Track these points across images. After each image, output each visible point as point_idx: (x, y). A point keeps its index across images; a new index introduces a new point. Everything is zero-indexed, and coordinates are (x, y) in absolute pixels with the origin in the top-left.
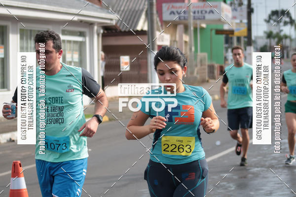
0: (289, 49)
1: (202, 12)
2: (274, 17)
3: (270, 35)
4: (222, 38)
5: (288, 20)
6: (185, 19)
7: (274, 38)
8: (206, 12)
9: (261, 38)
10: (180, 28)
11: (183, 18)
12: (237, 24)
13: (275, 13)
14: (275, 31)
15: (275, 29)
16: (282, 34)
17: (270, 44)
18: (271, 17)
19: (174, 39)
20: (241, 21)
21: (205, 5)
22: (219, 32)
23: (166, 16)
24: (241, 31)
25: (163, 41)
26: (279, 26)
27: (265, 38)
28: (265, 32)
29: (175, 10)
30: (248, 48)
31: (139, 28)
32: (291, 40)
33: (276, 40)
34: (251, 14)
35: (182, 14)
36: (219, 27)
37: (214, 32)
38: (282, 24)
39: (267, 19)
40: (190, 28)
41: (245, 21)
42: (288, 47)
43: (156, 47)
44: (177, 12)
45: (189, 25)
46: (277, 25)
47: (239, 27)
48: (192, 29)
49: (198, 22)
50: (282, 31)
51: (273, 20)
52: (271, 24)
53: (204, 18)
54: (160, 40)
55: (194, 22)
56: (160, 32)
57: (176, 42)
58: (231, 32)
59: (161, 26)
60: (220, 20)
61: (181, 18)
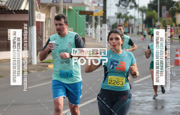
0: (134, 26)
3: (119, 16)
4: (84, 17)
5: (133, 5)
6: (57, 2)
7: (123, 18)
9: (113, 17)
10: (53, 9)
12: (95, 7)
14: (123, 13)
15: (124, 11)
16: (129, 15)
17: (120, 22)
18: (121, 2)
19: (48, 17)
20: (99, 5)
22: (82, 13)
24: (99, 12)
25: (40, 18)
26: (127, 9)
27: (116, 17)
28: (116, 14)
30: (103, 25)
31: (22, 8)
32: (135, 20)
33: (124, 19)
34: (106, 0)
36: (82, 9)
37: (78, 13)
39: (118, 4)
40: (61, 9)
41: (102, 5)
42: (132, 25)
43: (35, 23)
45: (60, 7)
46: (125, 9)
47: (97, 10)
48: (62, 9)
49: (67, 5)
50: (129, 12)
51: (122, 4)
52: (121, 8)
53: (71, 2)
54: (38, 17)
55: (63, 5)
56: (38, 11)
57: (51, 19)
58: (91, 13)
59: (39, 7)
60: (83, 4)
61: (54, 1)
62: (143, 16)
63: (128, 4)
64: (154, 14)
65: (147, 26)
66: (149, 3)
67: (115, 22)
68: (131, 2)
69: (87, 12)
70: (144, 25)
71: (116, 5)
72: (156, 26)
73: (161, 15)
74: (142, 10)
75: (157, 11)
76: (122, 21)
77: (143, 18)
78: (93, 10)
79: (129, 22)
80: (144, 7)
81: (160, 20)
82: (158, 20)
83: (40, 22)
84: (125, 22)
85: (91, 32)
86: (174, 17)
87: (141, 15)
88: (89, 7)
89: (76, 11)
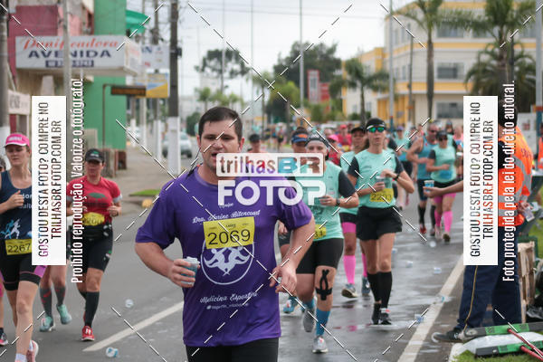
1: (88, 53)
2: (213, 63)
3: (204, 96)
4: (122, 99)
5: (237, 67)
6: (56, 66)
7: (213, 100)
8: (96, 54)
9: (189, 99)
10: (48, 82)
11: (53, 64)
12: (150, 75)
13: (215, 55)
14: (214, 89)
15: (213, 84)
16: (227, 93)
18: (207, 62)
20: (157, 71)
21: (94, 40)
22: (118, 90)
23: (23, 61)
24: (161, 88)
25: (17, 106)
26: (222, 78)
27: (195, 99)
28: (196, 90)
29: (39, 50)
32: (243, 104)
34: (176, 59)
35: (52, 57)
36: (118, 82)
37: (108, 89)
38: (226, 75)
39: (201, 66)
41: (166, 70)
43: (8, 119)
44: (43, 53)
45: (65, 76)
46: (217, 77)
47: (153, 83)
49: (81, 72)
50: (227, 87)
51: (210, 67)
52: (208, 75)
53: (92, 65)
54: (13, 104)
55: (73, 72)
56: (12, 89)
58: (141, 91)
59: (14, 77)
60: (121, 69)
61: (50, 64)
62: (263, 95)
63: (226, 66)
64: (291, 91)
65: (272, 120)
67: (194, 110)
68: (233, 60)
69: (131, 88)
70: (266, 116)
71: (197, 68)
72: (294, 119)
73: (306, 95)
74: (261, 81)
75: (297, 83)
77: (263, 101)
78: (146, 84)
80: (266, 74)
81: (306, 105)
82: (302, 105)
83: (18, 117)
85: (138, 135)
86: (338, 97)
87: (258, 92)
88: (135, 75)
89: (104, 86)
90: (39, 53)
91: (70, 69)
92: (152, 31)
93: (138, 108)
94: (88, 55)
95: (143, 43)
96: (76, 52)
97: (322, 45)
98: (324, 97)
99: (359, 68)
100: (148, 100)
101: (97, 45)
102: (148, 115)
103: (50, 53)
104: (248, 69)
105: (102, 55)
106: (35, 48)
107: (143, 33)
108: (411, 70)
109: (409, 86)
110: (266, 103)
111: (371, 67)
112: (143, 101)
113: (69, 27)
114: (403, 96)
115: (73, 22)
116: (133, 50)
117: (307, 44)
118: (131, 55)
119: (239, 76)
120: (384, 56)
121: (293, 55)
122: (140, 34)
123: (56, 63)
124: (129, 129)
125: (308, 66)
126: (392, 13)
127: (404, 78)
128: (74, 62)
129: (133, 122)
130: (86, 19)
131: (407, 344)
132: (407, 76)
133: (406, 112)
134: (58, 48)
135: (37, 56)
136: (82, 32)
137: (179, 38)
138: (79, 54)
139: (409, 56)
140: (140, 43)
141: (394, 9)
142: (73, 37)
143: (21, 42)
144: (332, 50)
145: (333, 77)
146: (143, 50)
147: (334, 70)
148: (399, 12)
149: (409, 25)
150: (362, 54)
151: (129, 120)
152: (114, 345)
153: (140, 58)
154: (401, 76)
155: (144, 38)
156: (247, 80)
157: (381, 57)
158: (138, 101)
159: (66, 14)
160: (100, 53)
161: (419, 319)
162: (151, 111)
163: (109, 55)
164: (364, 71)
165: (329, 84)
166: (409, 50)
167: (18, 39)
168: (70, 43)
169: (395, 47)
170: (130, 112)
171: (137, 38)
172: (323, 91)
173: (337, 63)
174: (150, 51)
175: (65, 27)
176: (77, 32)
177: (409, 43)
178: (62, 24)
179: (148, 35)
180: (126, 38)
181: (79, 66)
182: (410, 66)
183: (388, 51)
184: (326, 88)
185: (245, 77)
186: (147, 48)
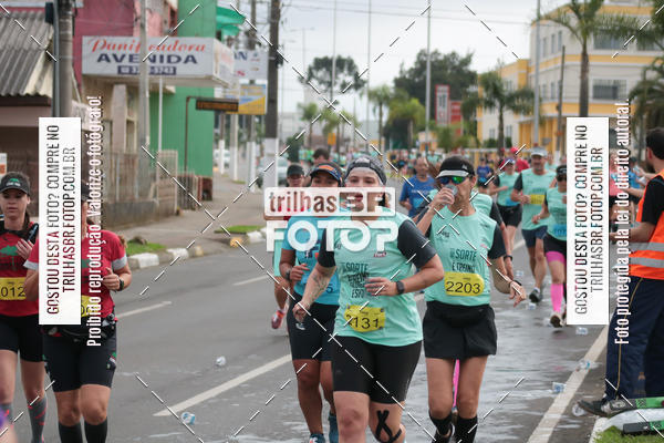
0: (351, 143)
1: (169, 57)
2: (320, 74)
3: (309, 114)
4: (210, 115)
5: (350, 80)
6: (130, 73)
7: (320, 118)
8: (179, 59)
9: (291, 117)
10: (120, 92)
11: (127, 70)
12: (243, 86)
13: (322, 63)
14: (321, 105)
15: (320, 100)
16: (338, 110)
17: (311, 131)
18: (314, 72)
20: (252, 82)
21: (177, 42)
22: (204, 104)
23: (91, 66)
24: (256, 102)
26: (331, 92)
27: (297, 117)
28: (299, 106)
29: (109, 53)
30: (267, 142)
31: (29, 90)
32: (356, 125)
33: (324, 123)
34: (277, 67)
35: (126, 62)
36: (205, 94)
37: (193, 103)
38: (336, 88)
39: (306, 77)
40: (144, 93)
41: (263, 81)
42: (348, 140)
44: (115, 56)
45: (141, 86)
46: (326, 91)
47: (247, 96)
48: (147, 95)
49: (161, 80)
50: (337, 103)
51: (317, 79)
52: (314, 88)
53: (174, 73)
55: (150, 80)
56: (76, 100)
57: (111, 123)
58: (232, 105)
59: (79, 86)
60: (209, 78)
61: (123, 70)
62: (381, 114)
63: (337, 77)
64: (415, 110)
65: (391, 145)
66: (398, 76)
68: (346, 72)
69: (220, 102)
70: (383, 139)
71: (301, 79)
72: (417, 143)
73: (433, 115)
74: (379, 98)
75: (422, 101)
76: (318, 129)
77: (380, 121)
78: (238, 97)
79: (338, 133)
80: (384, 89)
81: (432, 128)
82: (427, 128)
84: (327, 130)
85: (228, 159)
86: (472, 118)
87: (374, 111)
88: (225, 86)
89: (188, 99)
90: (111, 57)
91: (148, 76)
92: (247, 33)
93: (228, 126)
94: (169, 61)
95: (237, 48)
96: (155, 57)
97: (454, 54)
98: (454, 118)
99: (498, 84)
100: (241, 117)
101: (180, 49)
102: (240, 135)
103: (123, 56)
104: (364, 82)
105: (186, 61)
106: (105, 51)
107: (237, 35)
108: (561, 87)
109: (559, 108)
110: (384, 125)
111: (512, 82)
112: (235, 118)
113: (147, 25)
114: (551, 119)
115: (153, 20)
116: (224, 56)
117: (436, 53)
118: (221, 62)
119: (352, 90)
120: (528, 69)
121: (419, 66)
122: (233, 37)
123: (131, 68)
124: (216, 151)
125: (436, 81)
126: (539, 18)
127: (553, 98)
128: (153, 68)
129: (222, 143)
130: (168, 18)
131: (542, 417)
132: (557, 95)
133: (555, 139)
134: (133, 52)
135: (108, 60)
136: (162, 33)
137: (280, 43)
138: (158, 59)
139: (559, 72)
140: (233, 47)
141: (542, 13)
142: (152, 38)
143: (89, 43)
144: (467, 61)
145: (467, 93)
146: (236, 57)
147: (467, 86)
148: (548, 17)
149: (560, 33)
150: (502, 67)
151: (217, 141)
152: (191, 410)
153: (232, 66)
154: (549, 95)
155: (238, 41)
156: (361, 95)
157: (525, 71)
158: (228, 117)
159: (144, 10)
160: (183, 59)
161: (558, 388)
162: (244, 130)
163: (194, 61)
164: (505, 88)
165: (461, 102)
166: (559, 64)
167: (85, 39)
168: (148, 46)
169: (542, 60)
170: (218, 131)
171: (230, 42)
172: (453, 111)
173: (472, 77)
174: (245, 58)
175: (143, 26)
176: (157, 33)
177: (560, 54)
178: (139, 21)
179: (242, 37)
180: (216, 41)
181: (158, 74)
182: (561, 82)
183: (534, 63)
184: (457, 107)
185: (359, 91)
186: (241, 53)
